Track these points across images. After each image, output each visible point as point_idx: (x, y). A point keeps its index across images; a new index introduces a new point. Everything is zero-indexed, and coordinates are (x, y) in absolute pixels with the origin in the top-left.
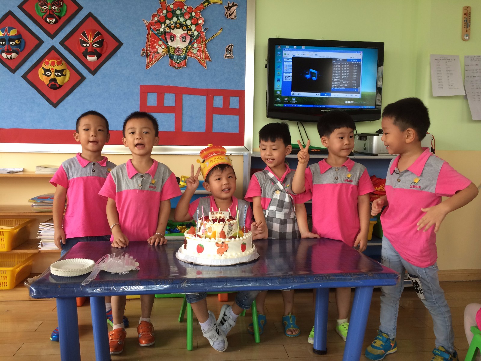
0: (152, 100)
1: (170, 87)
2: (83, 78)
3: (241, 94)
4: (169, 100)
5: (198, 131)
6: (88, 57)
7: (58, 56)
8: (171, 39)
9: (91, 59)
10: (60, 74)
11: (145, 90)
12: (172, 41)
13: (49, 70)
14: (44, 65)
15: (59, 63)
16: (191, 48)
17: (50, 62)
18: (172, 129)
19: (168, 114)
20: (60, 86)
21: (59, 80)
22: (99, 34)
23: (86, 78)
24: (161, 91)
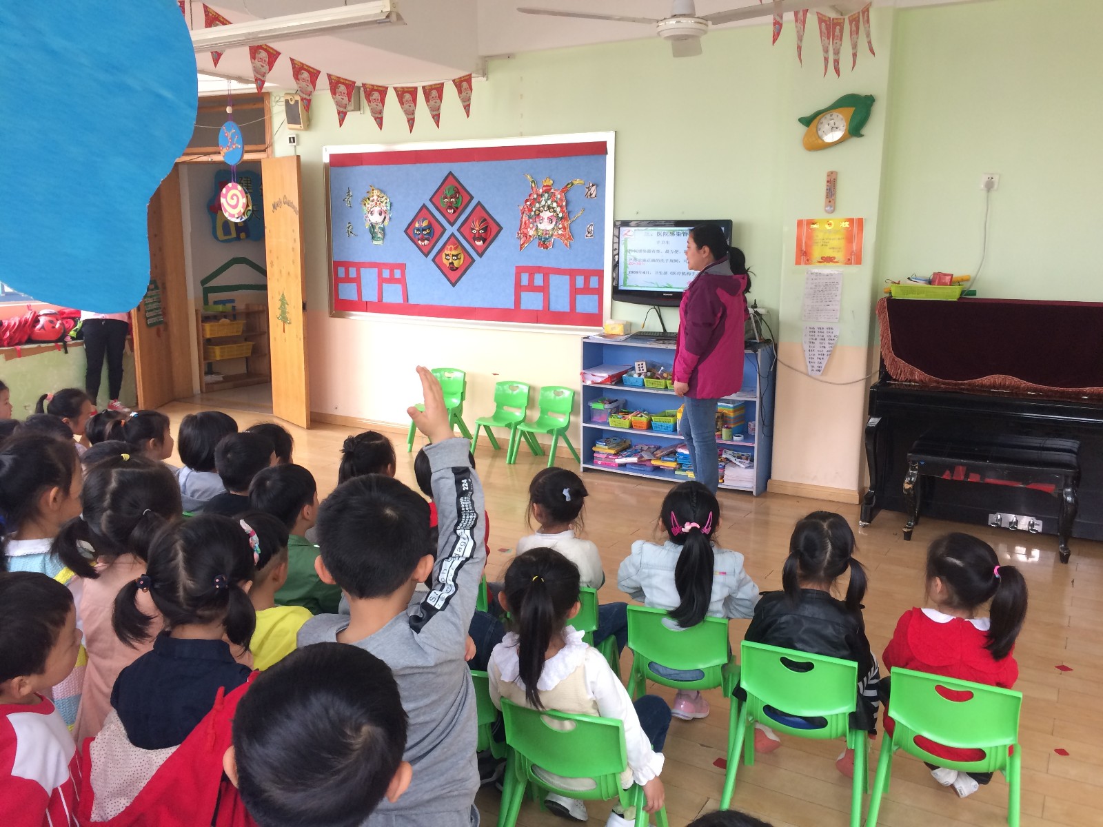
0: (525, 279)
1: (540, 267)
2: (473, 261)
3: (600, 274)
4: (539, 280)
5: (562, 310)
6: (476, 242)
7: (456, 242)
8: (539, 221)
9: (479, 243)
10: (456, 258)
11: (520, 270)
12: (541, 223)
13: (448, 255)
14: (446, 251)
15: (455, 249)
16: (557, 229)
17: (450, 247)
18: (540, 308)
19: (538, 293)
20: (457, 268)
21: (456, 264)
22: (485, 220)
23: (475, 261)
24: (532, 271)
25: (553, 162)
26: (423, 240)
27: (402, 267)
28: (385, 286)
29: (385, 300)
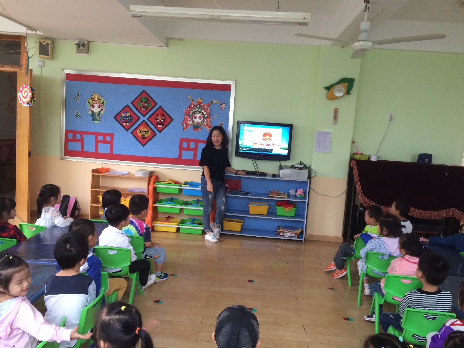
0: (185, 145)
1: (193, 139)
2: (156, 134)
4: (192, 145)
6: (158, 125)
7: (146, 124)
8: (194, 118)
9: (159, 126)
10: (146, 133)
11: (182, 140)
12: (195, 119)
13: (142, 131)
14: (140, 129)
15: (146, 128)
16: (203, 122)
17: (143, 127)
18: (192, 158)
19: (192, 152)
20: (146, 138)
21: (146, 135)
22: (164, 115)
24: (189, 141)
25: (203, 91)
26: (126, 122)
27: (112, 135)
28: (99, 144)
29: (99, 151)
